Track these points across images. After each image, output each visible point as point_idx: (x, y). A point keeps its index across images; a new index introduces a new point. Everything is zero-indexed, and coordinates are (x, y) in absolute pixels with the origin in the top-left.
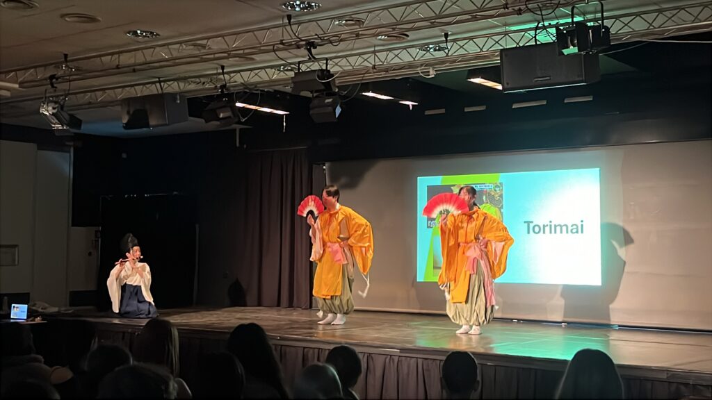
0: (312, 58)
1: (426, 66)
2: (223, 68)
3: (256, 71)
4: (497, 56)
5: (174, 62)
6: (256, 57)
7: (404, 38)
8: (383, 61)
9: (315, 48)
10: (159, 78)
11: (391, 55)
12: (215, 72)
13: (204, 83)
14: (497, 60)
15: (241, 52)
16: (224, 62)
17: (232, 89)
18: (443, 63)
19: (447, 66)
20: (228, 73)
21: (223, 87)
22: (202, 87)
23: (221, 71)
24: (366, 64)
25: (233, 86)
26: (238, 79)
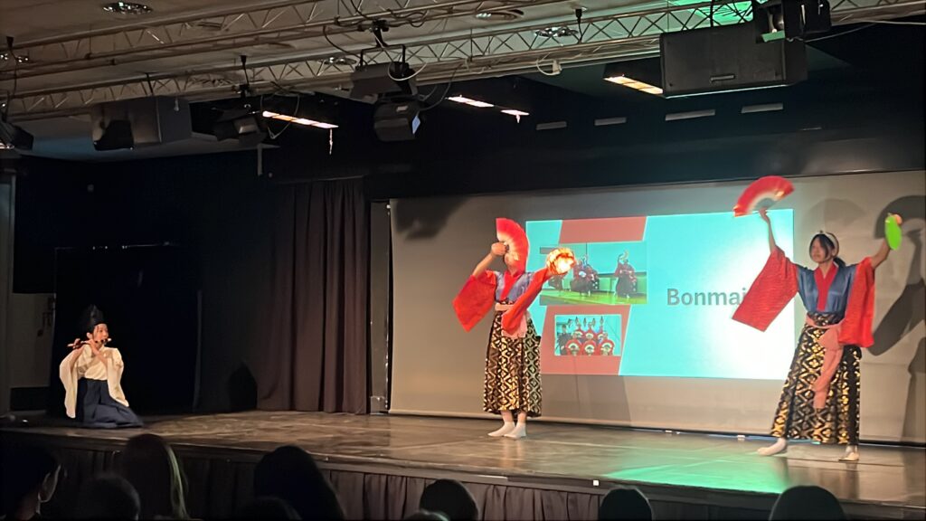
0: (381, 46)
1: (546, 58)
2: (244, 59)
3: (293, 65)
4: (655, 43)
5: (173, 49)
6: (295, 44)
7: (516, 17)
8: (484, 50)
9: (386, 30)
10: (147, 74)
11: (495, 42)
12: (232, 65)
13: (214, 81)
14: (655, 50)
15: (275, 35)
16: (246, 51)
17: (258, 90)
18: (573, 53)
19: (578, 58)
20: (252, 67)
21: (244, 87)
22: (212, 88)
23: (241, 64)
24: (458, 54)
25: (259, 87)
26: (266, 76)
